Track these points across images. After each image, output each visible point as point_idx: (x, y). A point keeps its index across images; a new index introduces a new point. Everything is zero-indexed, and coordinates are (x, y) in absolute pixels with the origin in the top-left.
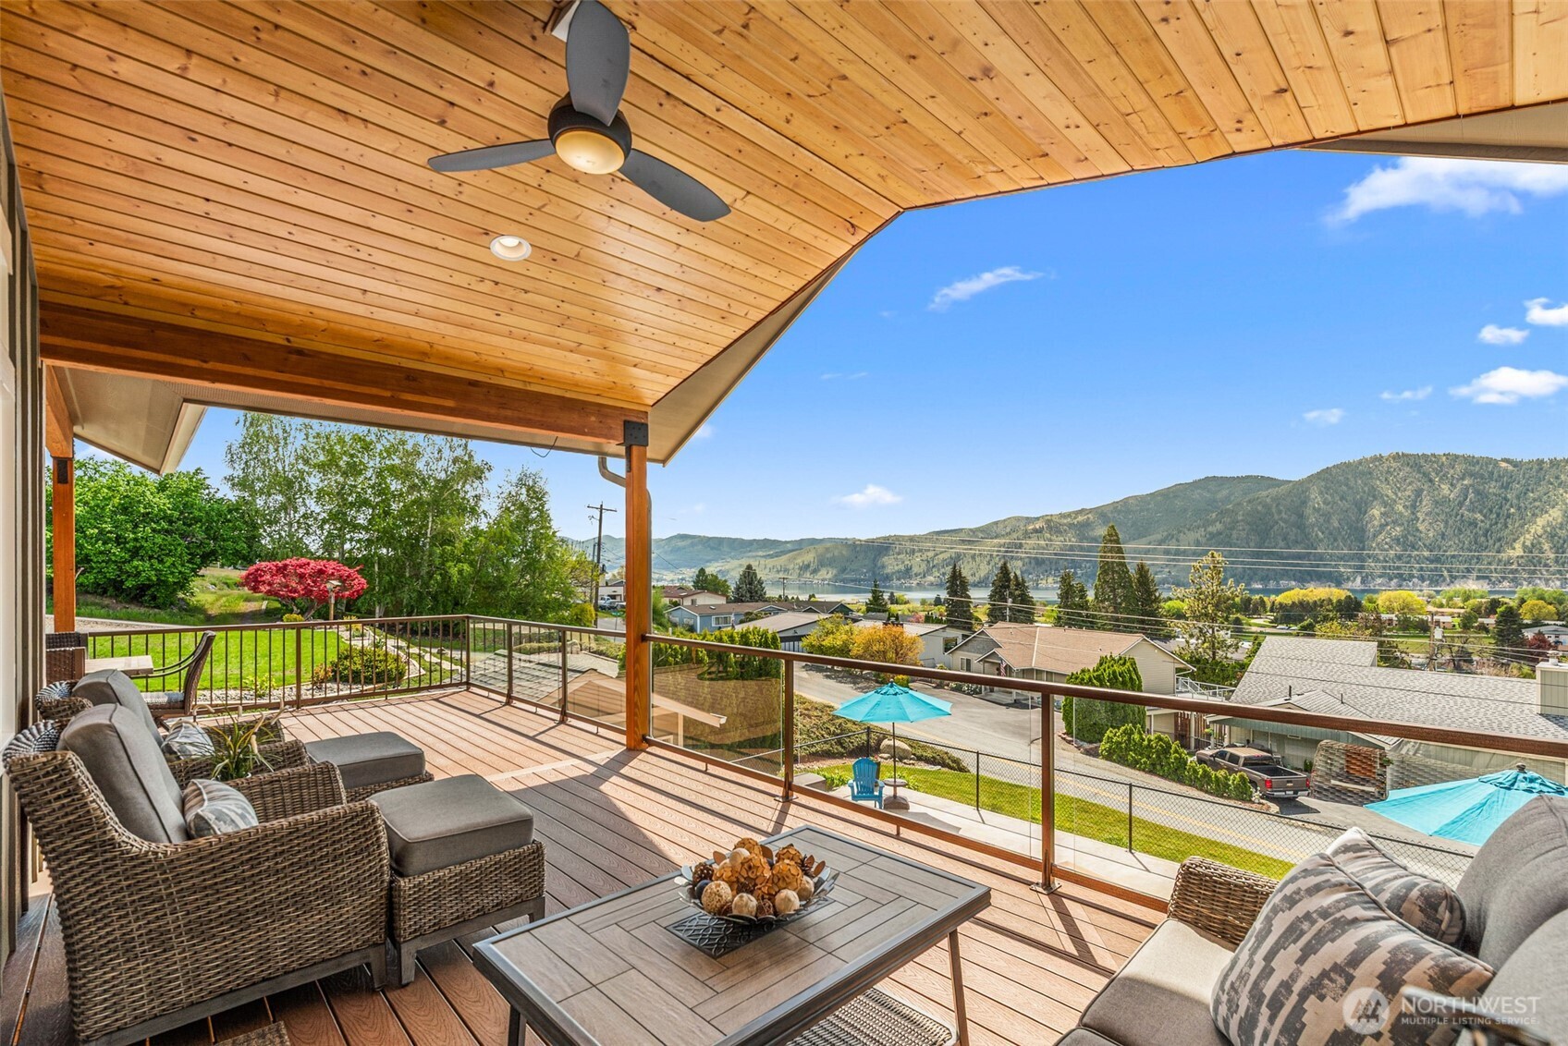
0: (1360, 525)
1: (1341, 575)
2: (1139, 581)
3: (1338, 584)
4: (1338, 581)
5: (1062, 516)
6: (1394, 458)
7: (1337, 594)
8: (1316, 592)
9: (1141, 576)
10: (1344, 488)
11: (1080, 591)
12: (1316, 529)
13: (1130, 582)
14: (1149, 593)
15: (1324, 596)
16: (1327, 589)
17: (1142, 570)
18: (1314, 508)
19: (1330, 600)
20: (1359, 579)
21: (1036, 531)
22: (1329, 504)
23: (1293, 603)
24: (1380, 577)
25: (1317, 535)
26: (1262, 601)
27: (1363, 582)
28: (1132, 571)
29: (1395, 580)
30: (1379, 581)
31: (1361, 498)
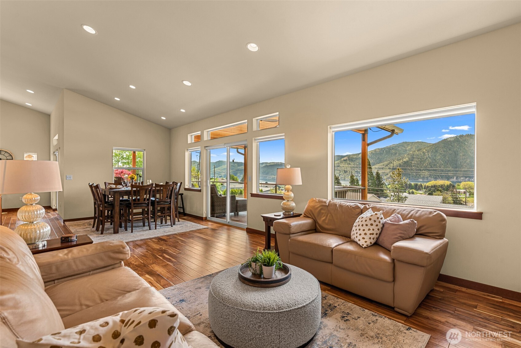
0: (456, 159)
1: (449, 176)
2: (376, 177)
3: (448, 180)
4: (448, 178)
5: (353, 155)
6: (467, 136)
7: (447, 183)
8: (440, 182)
9: (377, 176)
10: (450, 146)
11: (357, 181)
12: (440, 160)
13: (374, 178)
14: (380, 181)
15: (442, 184)
16: (443, 181)
17: (378, 174)
18: (440, 153)
19: (444, 185)
20: (455, 178)
21: (344, 160)
22: (445, 152)
23: (432, 186)
24: (462, 177)
25: (441, 163)
26: (421, 185)
27: (456, 179)
28: (374, 174)
29: (468, 178)
30: (462, 178)
31: (456, 150)
